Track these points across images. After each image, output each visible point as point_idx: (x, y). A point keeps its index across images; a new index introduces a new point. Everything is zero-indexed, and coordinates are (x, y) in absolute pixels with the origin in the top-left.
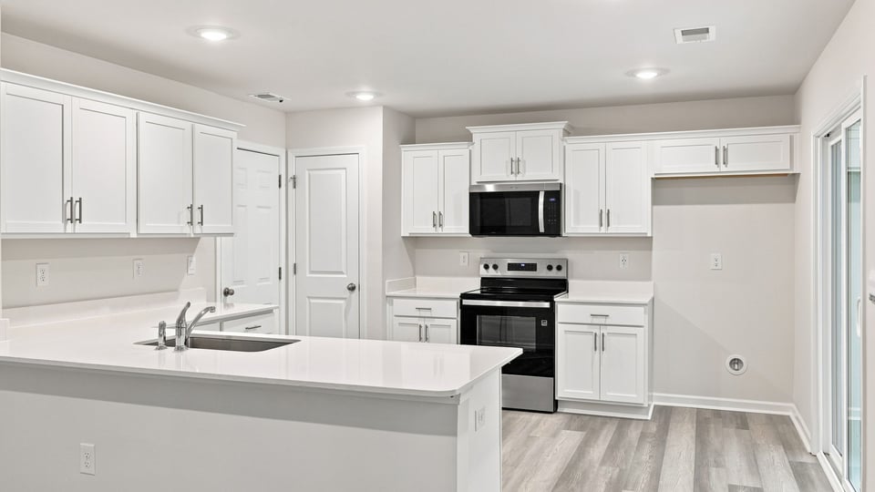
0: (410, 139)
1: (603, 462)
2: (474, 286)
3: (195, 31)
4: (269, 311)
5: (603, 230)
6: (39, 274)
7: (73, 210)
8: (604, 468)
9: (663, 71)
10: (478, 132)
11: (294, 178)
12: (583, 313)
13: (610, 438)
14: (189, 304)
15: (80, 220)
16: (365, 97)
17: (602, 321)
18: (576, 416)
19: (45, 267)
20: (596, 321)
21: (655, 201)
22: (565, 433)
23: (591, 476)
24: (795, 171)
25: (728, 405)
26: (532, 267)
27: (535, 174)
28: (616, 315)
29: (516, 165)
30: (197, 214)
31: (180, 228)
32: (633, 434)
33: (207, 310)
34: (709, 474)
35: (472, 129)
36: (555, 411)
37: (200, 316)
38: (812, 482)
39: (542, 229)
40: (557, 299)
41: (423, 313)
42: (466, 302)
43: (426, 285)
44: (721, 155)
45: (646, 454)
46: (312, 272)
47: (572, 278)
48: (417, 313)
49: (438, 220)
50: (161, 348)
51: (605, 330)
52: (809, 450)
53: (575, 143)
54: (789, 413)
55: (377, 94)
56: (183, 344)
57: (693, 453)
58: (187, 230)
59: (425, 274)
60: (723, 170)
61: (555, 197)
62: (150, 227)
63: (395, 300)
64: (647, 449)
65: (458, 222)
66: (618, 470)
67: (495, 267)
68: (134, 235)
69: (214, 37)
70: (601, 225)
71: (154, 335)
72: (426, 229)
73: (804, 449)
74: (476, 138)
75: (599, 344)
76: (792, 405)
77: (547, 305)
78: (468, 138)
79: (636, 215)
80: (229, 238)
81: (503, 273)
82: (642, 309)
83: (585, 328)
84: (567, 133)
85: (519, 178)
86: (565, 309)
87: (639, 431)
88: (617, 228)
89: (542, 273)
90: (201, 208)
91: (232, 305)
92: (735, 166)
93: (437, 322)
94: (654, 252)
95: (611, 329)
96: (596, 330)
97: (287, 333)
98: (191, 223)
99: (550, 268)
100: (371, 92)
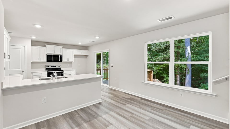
9: (82, 43)
21: (74, 58)
24: (88, 55)
26: (56, 66)
27: (57, 53)
29: (55, 51)
35: (46, 45)
39: (60, 61)
42: (49, 72)
46: (10, 69)
47: (62, 67)
53: (64, 50)
61: (61, 56)
63: (33, 73)
65: (44, 60)
67: (49, 67)
70: (68, 60)
77: (63, 71)
79: (72, 59)
82: (75, 71)
84: (62, 48)
85: (55, 53)
89: (57, 67)
92: (83, 54)
95: (71, 73)
99: (58, 66)
100: (35, 37)
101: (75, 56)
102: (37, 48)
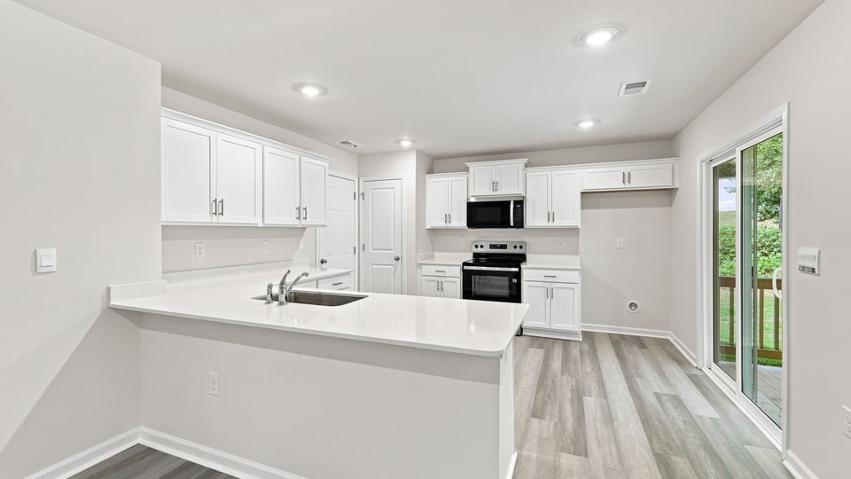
0: (431, 171)
1: (562, 373)
2: (469, 258)
3: (297, 87)
4: (348, 273)
5: (550, 224)
6: (198, 250)
7: (218, 207)
8: (565, 378)
9: (598, 121)
10: (473, 166)
11: (363, 194)
12: (540, 275)
13: (561, 354)
14: (289, 272)
15: (222, 214)
16: (406, 144)
17: (552, 280)
18: (534, 339)
19: (202, 245)
20: (548, 279)
21: (583, 207)
22: (532, 350)
23: (558, 384)
24: (676, 186)
25: (627, 331)
26: (504, 247)
27: (506, 191)
28: (561, 276)
29: (495, 186)
30: (303, 212)
31: (291, 220)
32: (575, 351)
33: (303, 275)
34: (636, 383)
35: (469, 165)
36: (521, 335)
37: (299, 278)
38: (709, 390)
39: (512, 224)
40: (522, 266)
41: (440, 274)
42: (466, 268)
43: (440, 257)
44: (627, 177)
45: (588, 366)
46: (373, 249)
47: (529, 253)
48: (436, 274)
49: (448, 218)
50: (269, 303)
51: (553, 285)
52: (695, 365)
53: (531, 172)
54: (669, 338)
55: (414, 141)
56: (284, 299)
57: (619, 367)
58: (296, 223)
59: (439, 251)
60: (628, 186)
61: (520, 203)
62: (271, 220)
63: (423, 266)
64: (588, 363)
65: (461, 220)
66: (574, 380)
67: (482, 247)
68: (261, 225)
69: (310, 92)
70: (549, 221)
71: (264, 293)
72: (441, 224)
73: (690, 364)
74: (471, 170)
75: (550, 294)
76: (670, 332)
77: (517, 270)
78: (467, 170)
79: (571, 215)
80: (324, 228)
81: (486, 250)
82: (577, 272)
83: (541, 284)
84: (526, 166)
85: (498, 193)
86: (527, 272)
87: (578, 349)
88: (558, 223)
89: (510, 250)
90: (305, 209)
91: (326, 269)
92: (634, 185)
93: (448, 279)
94: (580, 238)
95: (557, 285)
96: (548, 285)
97: (359, 290)
98: (299, 218)
99: (515, 247)
100: (410, 140)
101: (590, 198)
102: (442, 179)
